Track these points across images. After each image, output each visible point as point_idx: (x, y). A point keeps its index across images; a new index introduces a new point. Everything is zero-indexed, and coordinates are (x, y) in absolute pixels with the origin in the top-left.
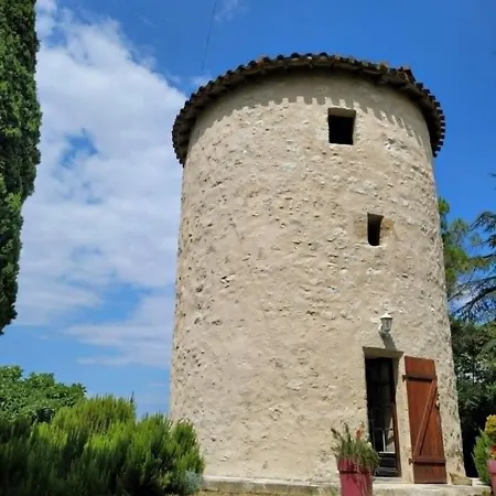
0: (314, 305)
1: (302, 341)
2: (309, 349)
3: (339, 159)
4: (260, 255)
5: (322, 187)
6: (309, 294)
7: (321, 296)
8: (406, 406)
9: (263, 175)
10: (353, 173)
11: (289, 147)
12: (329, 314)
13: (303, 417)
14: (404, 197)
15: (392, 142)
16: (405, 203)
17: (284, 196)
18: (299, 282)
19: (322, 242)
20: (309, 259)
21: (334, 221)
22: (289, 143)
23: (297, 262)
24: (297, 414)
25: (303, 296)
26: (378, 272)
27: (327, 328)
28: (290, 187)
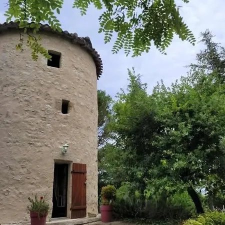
0: (33, 140)
1: (25, 157)
2: (27, 161)
3: (51, 73)
4: (7, 115)
5: (42, 85)
6: (30, 135)
7: (36, 136)
9: (12, 77)
10: (57, 81)
11: (27, 65)
12: (39, 144)
13: (20, 193)
14: (80, 94)
15: (77, 69)
16: (80, 96)
17: (22, 88)
18: (26, 129)
19: (39, 111)
20: (32, 119)
21: (46, 101)
22: (28, 63)
23: (25, 120)
24: (17, 192)
25: (27, 135)
26: (64, 126)
27: (37, 151)
28: (26, 84)
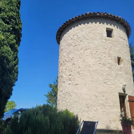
0: (105, 80)
1: (103, 90)
2: (105, 93)
3: (110, 41)
4: (89, 66)
5: (106, 49)
6: (104, 78)
7: (107, 78)
8: (129, 109)
9: (89, 45)
10: (113, 46)
11: (96, 37)
12: (109, 83)
13: (104, 111)
14: (125, 53)
15: (122, 38)
17: (95, 51)
18: (101, 74)
19: (107, 64)
20: (104, 68)
21: (109, 58)
22: (96, 36)
23: (100, 69)
24: (103, 110)
25: (102, 78)
26: (120, 72)
27: (109, 87)
28: (97, 48)
